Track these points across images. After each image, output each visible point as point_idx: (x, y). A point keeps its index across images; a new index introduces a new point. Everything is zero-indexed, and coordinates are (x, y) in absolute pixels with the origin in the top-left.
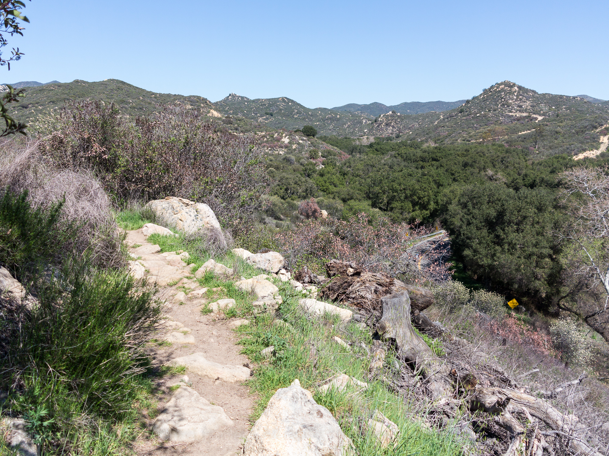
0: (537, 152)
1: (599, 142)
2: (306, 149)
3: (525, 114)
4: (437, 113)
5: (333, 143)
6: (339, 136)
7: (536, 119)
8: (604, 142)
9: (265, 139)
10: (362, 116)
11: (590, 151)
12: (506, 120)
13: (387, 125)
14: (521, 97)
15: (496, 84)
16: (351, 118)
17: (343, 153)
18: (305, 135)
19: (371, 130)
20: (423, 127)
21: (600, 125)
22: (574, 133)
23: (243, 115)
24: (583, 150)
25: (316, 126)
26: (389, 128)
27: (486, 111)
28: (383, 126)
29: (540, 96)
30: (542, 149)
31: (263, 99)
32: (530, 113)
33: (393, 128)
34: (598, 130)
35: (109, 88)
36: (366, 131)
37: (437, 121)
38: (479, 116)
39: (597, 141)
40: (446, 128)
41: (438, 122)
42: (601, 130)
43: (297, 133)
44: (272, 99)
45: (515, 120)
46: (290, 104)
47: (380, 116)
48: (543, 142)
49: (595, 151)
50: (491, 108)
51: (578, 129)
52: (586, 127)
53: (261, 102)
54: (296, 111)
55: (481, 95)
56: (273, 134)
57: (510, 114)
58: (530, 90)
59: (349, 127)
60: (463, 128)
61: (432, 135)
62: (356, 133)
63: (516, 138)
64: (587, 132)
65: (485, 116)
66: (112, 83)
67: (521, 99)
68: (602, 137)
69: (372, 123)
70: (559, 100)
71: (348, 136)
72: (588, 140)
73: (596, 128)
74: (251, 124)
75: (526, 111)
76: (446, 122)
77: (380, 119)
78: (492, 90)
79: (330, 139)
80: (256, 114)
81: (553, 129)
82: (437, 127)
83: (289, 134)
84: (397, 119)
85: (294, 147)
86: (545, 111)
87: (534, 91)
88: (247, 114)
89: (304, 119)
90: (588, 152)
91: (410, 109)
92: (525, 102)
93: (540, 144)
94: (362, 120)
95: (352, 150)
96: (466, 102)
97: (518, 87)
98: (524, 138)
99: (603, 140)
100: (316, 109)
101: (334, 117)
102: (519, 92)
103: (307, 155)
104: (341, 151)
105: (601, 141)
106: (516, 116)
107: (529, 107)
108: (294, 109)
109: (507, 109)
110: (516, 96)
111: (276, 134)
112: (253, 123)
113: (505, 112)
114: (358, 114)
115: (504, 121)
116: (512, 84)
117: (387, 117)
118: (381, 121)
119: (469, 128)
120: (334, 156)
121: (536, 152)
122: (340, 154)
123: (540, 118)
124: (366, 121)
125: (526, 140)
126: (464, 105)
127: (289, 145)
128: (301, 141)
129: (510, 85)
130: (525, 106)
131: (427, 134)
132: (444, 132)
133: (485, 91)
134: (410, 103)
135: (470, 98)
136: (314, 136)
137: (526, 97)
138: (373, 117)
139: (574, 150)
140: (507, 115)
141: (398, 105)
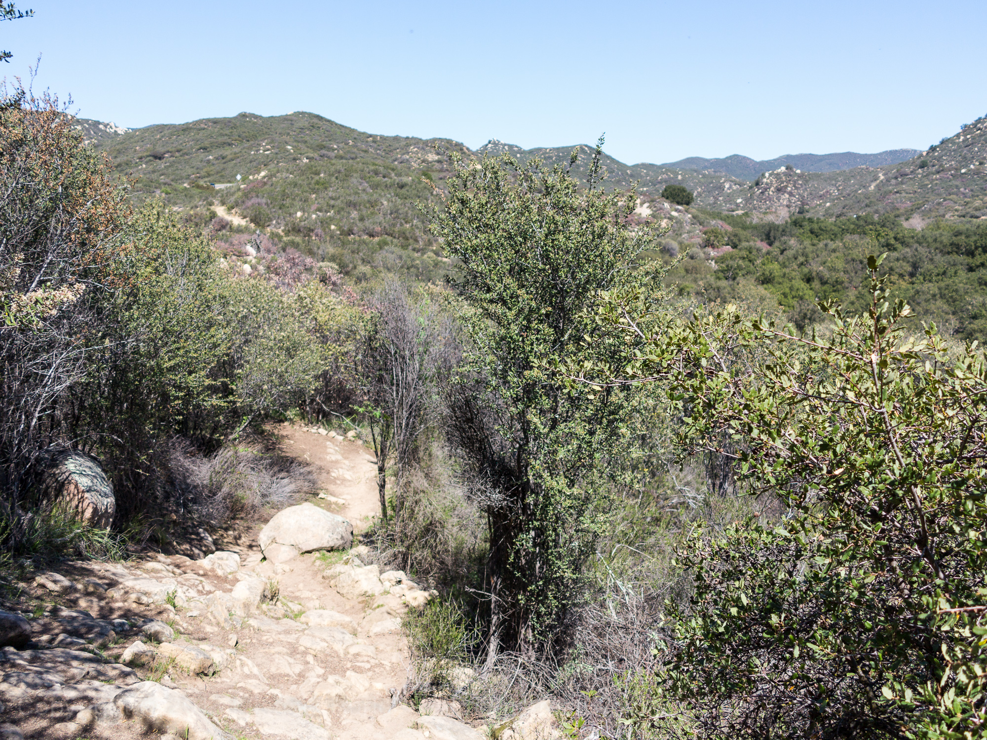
2: (687, 228)
16: (702, 180)
18: (678, 201)
19: (749, 200)
27: (976, 165)
28: (771, 193)
31: (546, 149)
33: (790, 196)
35: (297, 125)
36: (739, 201)
37: (875, 184)
38: (965, 173)
41: (878, 185)
44: (563, 148)
47: (763, 175)
50: (984, 158)
55: (958, 136)
59: (699, 195)
62: (721, 205)
66: (302, 118)
69: (750, 188)
76: (898, 185)
77: (764, 180)
78: (979, 126)
83: (647, 199)
84: (797, 180)
85: (663, 224)
94: (723, 183)
96: (929, 149)
103: (699, 240)
117: (777, 177)
118: (767, 184)
124: (730, 185)
126: (924, 154)
128: (674, 214)
136: (688, 204)
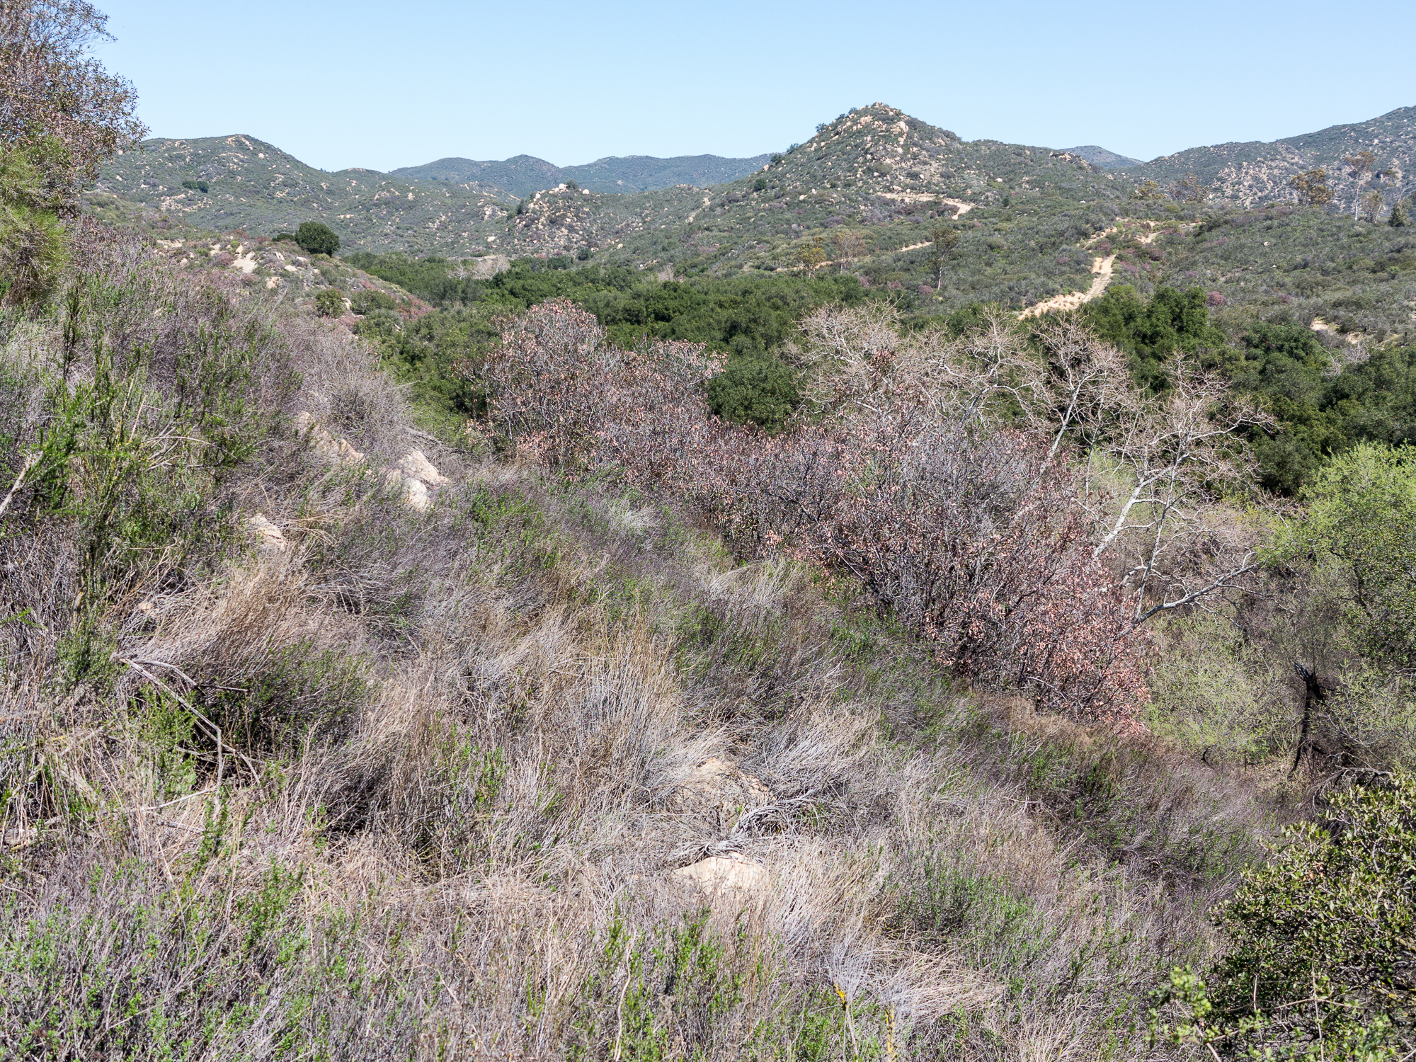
0: (941, 299)
1: (1090, 272)
2: (307, 289)
3: (925, 198)
4: (695, 189)
5: (388, 274)
6: (413, 253)
7: (954, 210)
8: (1102, 272)
9: (185, 260)
10: (483, 196)
11: (1064, 295)
12: (877, 212)
13: (552, 222)
14: (915, 149)
15: (850, 113)
16: (449, 201)
17: (417, 301)
18: (303, 248)
19: (506, 237)
20: (655, 230)
21: (1096, 229)
22: (1034, 250)
23: (113, 189)
24: (1047, 293)
25: (344, 225)
26: (559, 233)
27: (824, 188)
28: (541, 227)
29: (964, 149)
30: (952, 291)
31: (174, 141)
32: (938, 193)
33: (570, 231)
34: (1091, 241)
36: (491, 239)
37: (693, 214)
38: (804, 201)
39: (1085, 270)
40: (715, 233)
41: (697, 216)
42: (1098, 242)
43: (280, 244)
44: (205, 140)
45: (899, 213)
46: (261, 155)
47: (532, 197)
48: (956, 272)
49: (1078, 294)
50: (838, 178)
51: (1042, 240)
52: (1062, 234)
53: (168, 150)
54: (281, 178)
55: (811, 141)
56: (206, 245)
57: (889, 196)
58: (940, 130)
59: (443, 227)
60: (761, 233)
61: (677, 252)
62: (463, 245)
63: (890, 261)
64: (1064, 246)
65: (820, 201)
67: (915, 157)
68: (1099, 259)
69: (510, 217)
70: (1015, 159)
71: (439, 255)
72: (1064, 269)
73: (1086, 235)
74: (139, 218)
75: (928, 188)
76: (718, 217)
77: (531, 206)
78: (839, 129)
79: (382, 262)
80: (154, 185)
81: (983, 239)
82: (690, 231)
83: (255, 244)
84: (582, 206)
85: (271, 283)
86: (977, 190)
87: (949, 135)
88: (124, 187)
89: (306, 203)
90: (1060, 298)
91: (624, 176)
92: (925, 163)
93: (948, 277)
94: (482, 207)
95: (444, 293)
96: (773, 161)
97: (907, 123)
98: (911, 262)
99: (1100, 268)
100: (345, 173)
101: (398, 197)
102: (910, 137)
103: (310, 306)
104: (411, 296)
105: (1095, 270)
106: (903, 201)
107: (937, 178)
108: (274, 171)
109: (878, 183)
110: (902, 146)
111: (217, 247)
112: (144, 213)
113: (875, 191)
114: (472, 189)
115: (869, 214)
116: (891, 113)
117: (552, 200)
118: (534, 212)
119: (777, 232)
120: (391, 308)
121: (936, 300)
122: (409, 304)
123: (964, 208)
124: (494, 211)
125: (914, 266)
126: (766, 167)
127: (257, 278)
128: (290, 268)
129: (886, 116)
130: (928, 174)
131: (664, 249)
132: (707, 245)
133: (822, 129)
134: (625, 159)
135: (782, 149)
136: (330, 253)
137: (928, 151)
138: (514, 199)
139: (1027, 292)
140: (879, 198)
141: (589, 165)
